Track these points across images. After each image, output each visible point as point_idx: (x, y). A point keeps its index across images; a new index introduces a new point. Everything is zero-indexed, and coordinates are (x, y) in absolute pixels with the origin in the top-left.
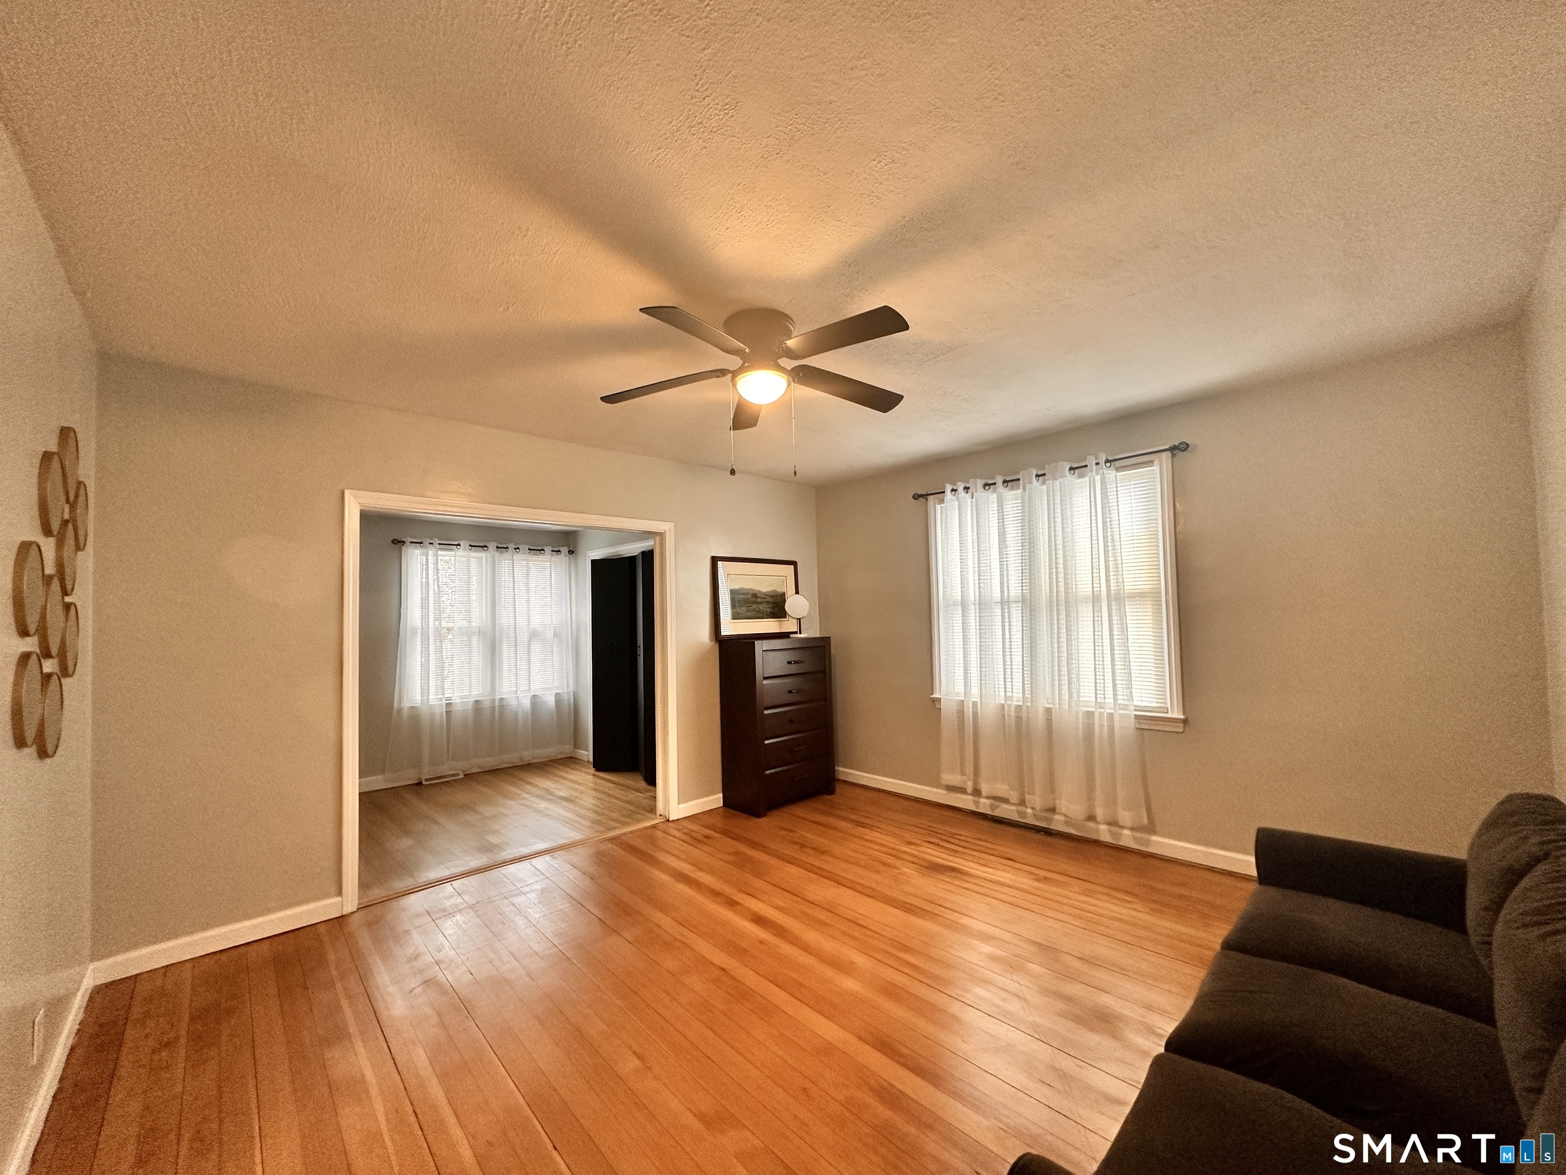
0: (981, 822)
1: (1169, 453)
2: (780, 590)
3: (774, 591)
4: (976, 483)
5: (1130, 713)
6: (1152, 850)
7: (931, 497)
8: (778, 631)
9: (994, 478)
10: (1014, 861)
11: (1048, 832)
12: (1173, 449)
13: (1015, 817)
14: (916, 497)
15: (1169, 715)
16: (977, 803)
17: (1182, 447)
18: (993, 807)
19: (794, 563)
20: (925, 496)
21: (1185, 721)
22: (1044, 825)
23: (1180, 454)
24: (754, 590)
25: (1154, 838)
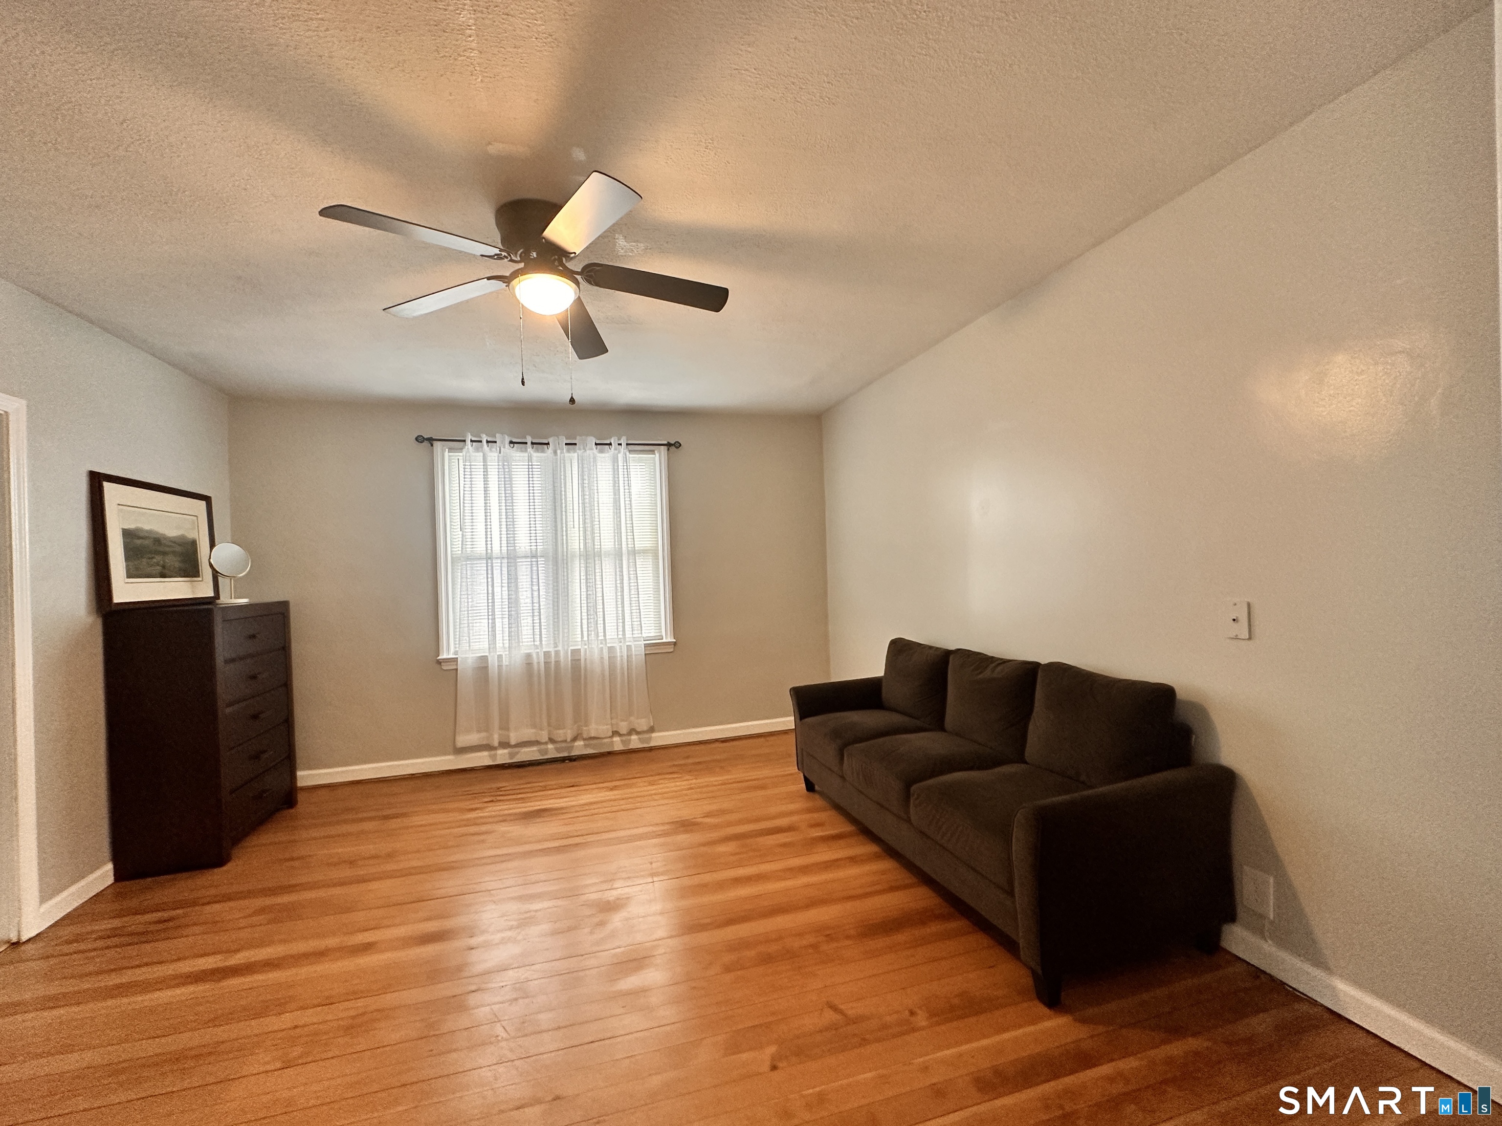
0: (502, 772)
1: (666, 447)
2: (191, 535)
3: (183, 537)
4: (504, 439)
5: (640, 643)
6: (652, 744)
7: (439, 443)
8: (190, 596)
9: (525, 438)
10: (577, 786)
11: (571, 759)
12: (669, 445)
13: (538, 757)
14: (420, 439)
15: (664, 640)
16: (494, 757)
17: (677, 445)
18: (512, 755)
19: (207, 499)
20: (431, 440)
21: (675, 644)
22: (566, 754)
23: (673, 449)
24: (157, 533)
25: (654, 735)
